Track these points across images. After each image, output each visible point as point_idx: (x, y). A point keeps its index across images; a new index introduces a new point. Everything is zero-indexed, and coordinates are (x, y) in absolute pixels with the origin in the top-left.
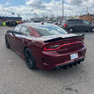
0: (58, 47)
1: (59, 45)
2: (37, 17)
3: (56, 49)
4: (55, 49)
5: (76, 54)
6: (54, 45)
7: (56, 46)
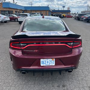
0: (25, 46)
1: (26, 45)
2: (89, 10)
3: (22, 48)
4: (20, 48)
5: (51, 60)
6: (20, 43)
7: (22, 45)
